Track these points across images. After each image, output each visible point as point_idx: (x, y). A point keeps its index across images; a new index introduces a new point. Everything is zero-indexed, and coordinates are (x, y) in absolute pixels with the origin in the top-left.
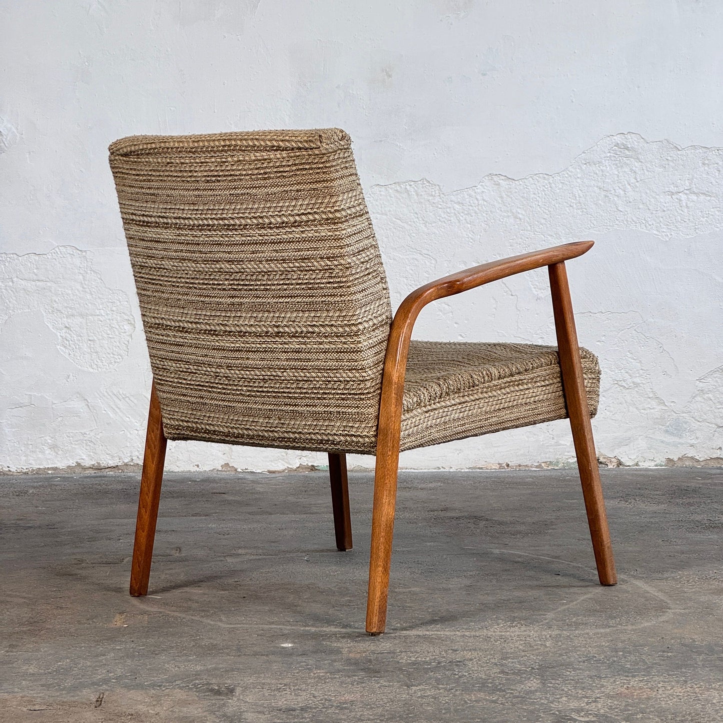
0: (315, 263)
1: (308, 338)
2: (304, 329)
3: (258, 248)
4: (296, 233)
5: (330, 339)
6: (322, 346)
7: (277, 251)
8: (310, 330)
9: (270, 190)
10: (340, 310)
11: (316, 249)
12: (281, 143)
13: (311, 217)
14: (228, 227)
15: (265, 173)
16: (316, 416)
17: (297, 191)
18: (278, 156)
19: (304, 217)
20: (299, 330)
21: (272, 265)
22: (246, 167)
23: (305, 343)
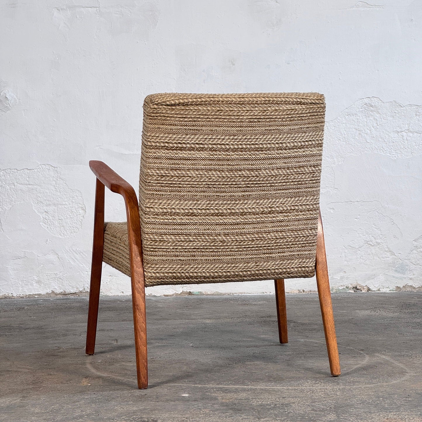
0: (306, 169)
1: (290, 213)
2: (289, 208)
3: (274, 161)
4: (300, 152)
5: (303, 213)
6: (297, 217)
7: (285, 163)
8: (293, 208)
9: (292, 127)
10: (314, 196)
11: (309, 161)
12: (302, 100)
13: (310, 143)
14: (257, 150)
15: (292, 117)
16: (283, 259)
17: (307, 128)
18: (300, 107)
19: (307, 143)
20: (285, 209)
21: (280, 171)
22: (280, 113)
23: (287, 216)
